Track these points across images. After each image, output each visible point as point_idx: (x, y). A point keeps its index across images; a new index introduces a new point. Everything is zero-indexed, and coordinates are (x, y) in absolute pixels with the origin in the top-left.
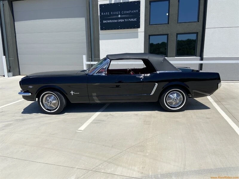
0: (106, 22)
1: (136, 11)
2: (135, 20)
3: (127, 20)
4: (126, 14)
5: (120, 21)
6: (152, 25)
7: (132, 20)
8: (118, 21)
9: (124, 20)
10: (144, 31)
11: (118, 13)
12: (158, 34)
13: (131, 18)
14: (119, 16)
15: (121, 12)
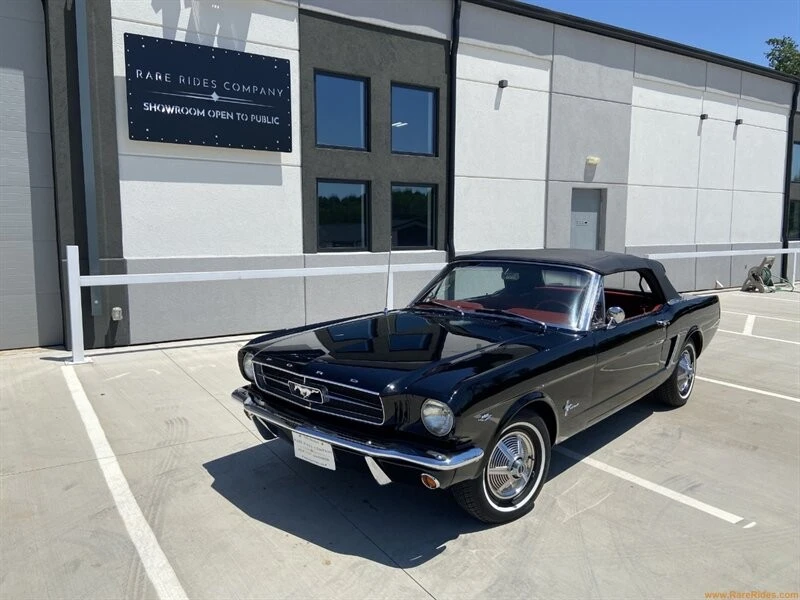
0: (156, 108)
1: (277, 93)
2: (274, 120)
3: (244, 117)
4: (241, 95)
5: (216, 114)
6: (323, 146)
7: (264, 120)
8: (212, 114)
9: (235, 116)
10: (299, 164)
11: (210, 84)
12: (343, 177)
13: (259, 112)
14: (215, 97)
15: (220, 85)
